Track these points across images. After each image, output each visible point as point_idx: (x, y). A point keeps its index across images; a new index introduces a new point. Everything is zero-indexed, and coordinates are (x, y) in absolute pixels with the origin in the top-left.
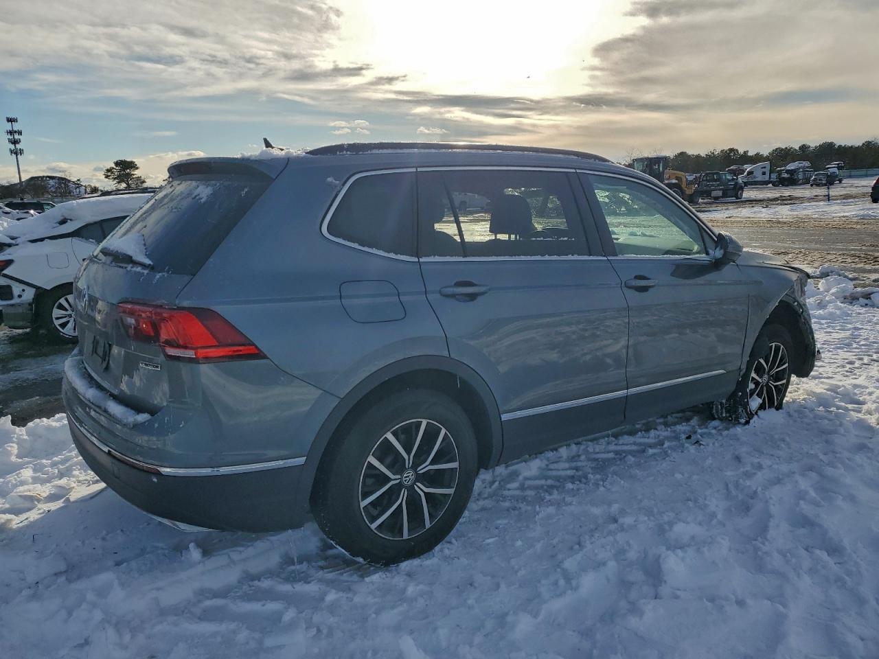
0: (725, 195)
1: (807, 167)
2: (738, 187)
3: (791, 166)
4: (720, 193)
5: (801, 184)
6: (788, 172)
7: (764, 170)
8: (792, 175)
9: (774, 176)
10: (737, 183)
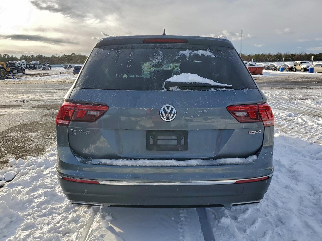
0: (18, 72)
1: (39, 63)
2: (23, 69)
3: (34, 62)
4: (16, 71)
5: (38, 69)
6: (32, 64)
7: (24, 63)
8: (34, 65)
9: (28, 66)
10: (22, 68)
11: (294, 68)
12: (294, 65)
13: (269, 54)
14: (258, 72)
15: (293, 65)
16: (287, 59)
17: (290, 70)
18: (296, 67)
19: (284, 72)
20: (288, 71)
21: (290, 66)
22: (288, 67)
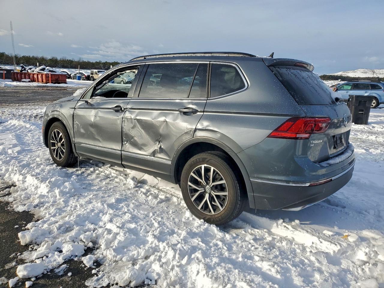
11: (91, 77)
12: (91, 74)
13: (42, 57)
14: (61, 80)
15: (89, 74)
16: (65, 65)
17: (87, 79)
18: (94, 76)
19: (81, 81)
20: (85, 80)
21: (86, 75)
22: (84, 75)
